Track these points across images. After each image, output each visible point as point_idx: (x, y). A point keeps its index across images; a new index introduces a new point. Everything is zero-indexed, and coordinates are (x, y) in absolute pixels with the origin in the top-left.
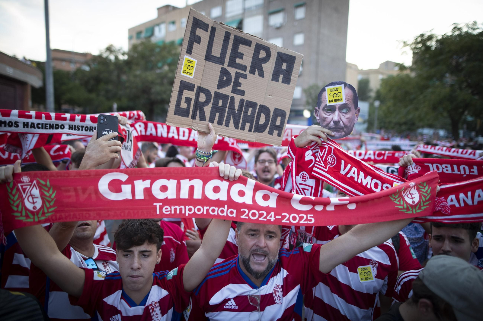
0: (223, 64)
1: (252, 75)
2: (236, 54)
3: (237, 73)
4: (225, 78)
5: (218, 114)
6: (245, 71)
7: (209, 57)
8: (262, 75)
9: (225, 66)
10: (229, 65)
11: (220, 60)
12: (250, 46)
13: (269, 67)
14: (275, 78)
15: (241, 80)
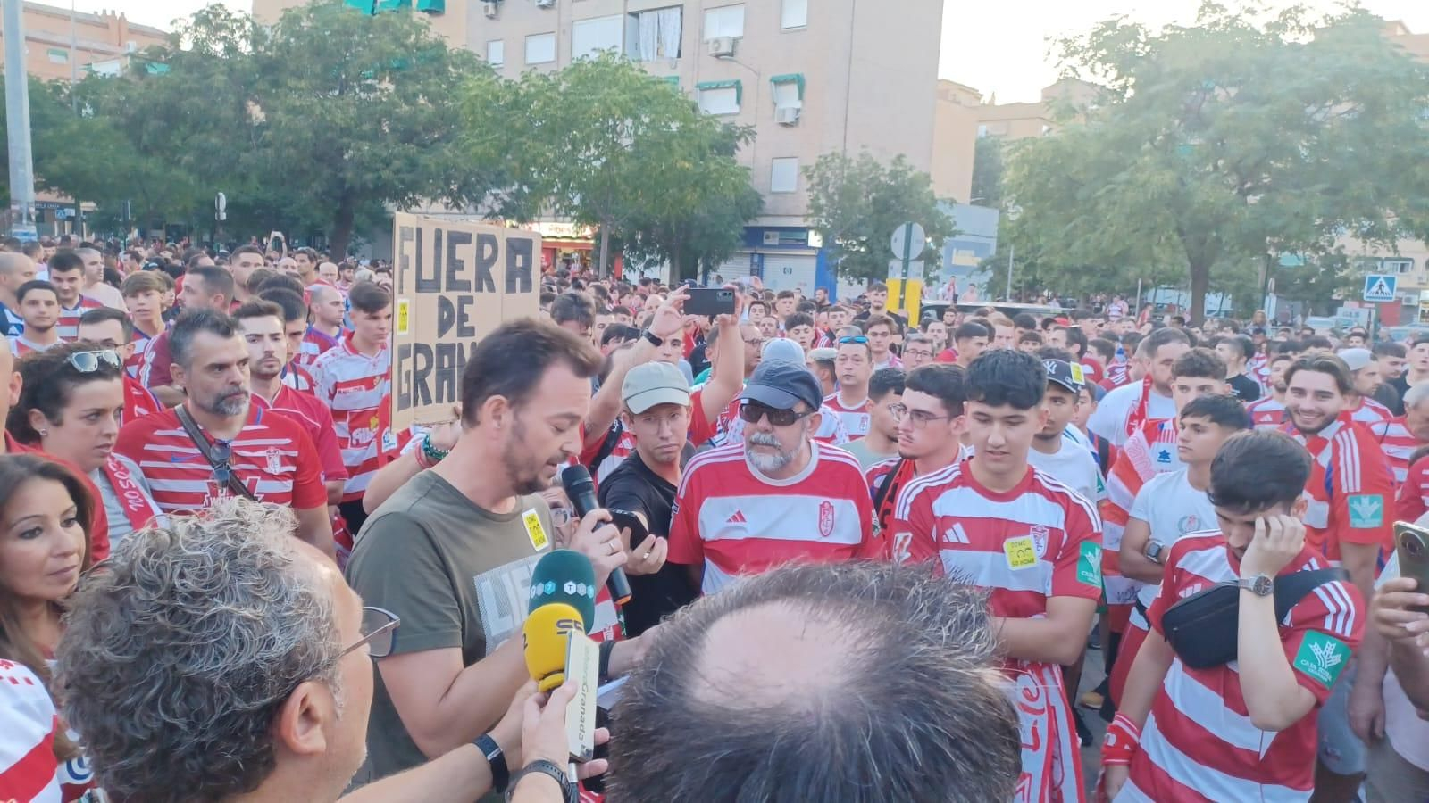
0: (439, 289)
1: (479, 293)
2: (455, 265)
3: (460, 298)
4: (445, 314)
5: (446, 383)
6: (469, 290)
7: (421, 286)
8: (492, 289)
9: (444, 292)
10: (449, 288)
11: (434, 285)
12: (469, 242)
13: (498, 271)
14: (510, 288)
15: (467, 309)
